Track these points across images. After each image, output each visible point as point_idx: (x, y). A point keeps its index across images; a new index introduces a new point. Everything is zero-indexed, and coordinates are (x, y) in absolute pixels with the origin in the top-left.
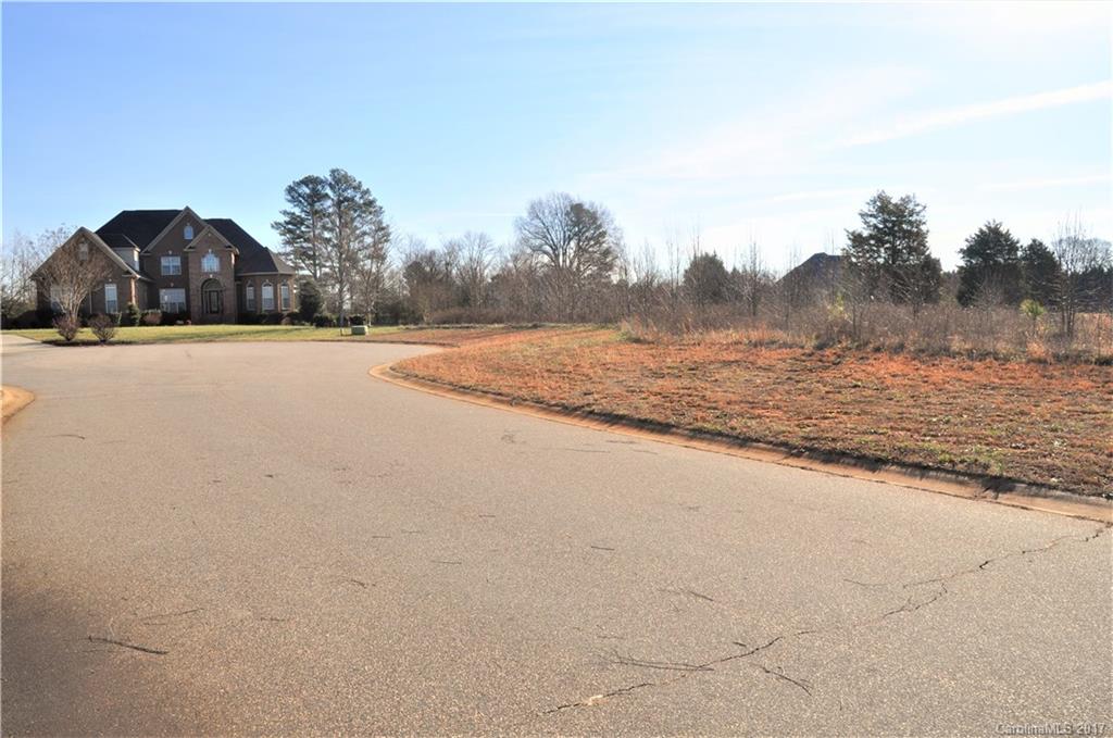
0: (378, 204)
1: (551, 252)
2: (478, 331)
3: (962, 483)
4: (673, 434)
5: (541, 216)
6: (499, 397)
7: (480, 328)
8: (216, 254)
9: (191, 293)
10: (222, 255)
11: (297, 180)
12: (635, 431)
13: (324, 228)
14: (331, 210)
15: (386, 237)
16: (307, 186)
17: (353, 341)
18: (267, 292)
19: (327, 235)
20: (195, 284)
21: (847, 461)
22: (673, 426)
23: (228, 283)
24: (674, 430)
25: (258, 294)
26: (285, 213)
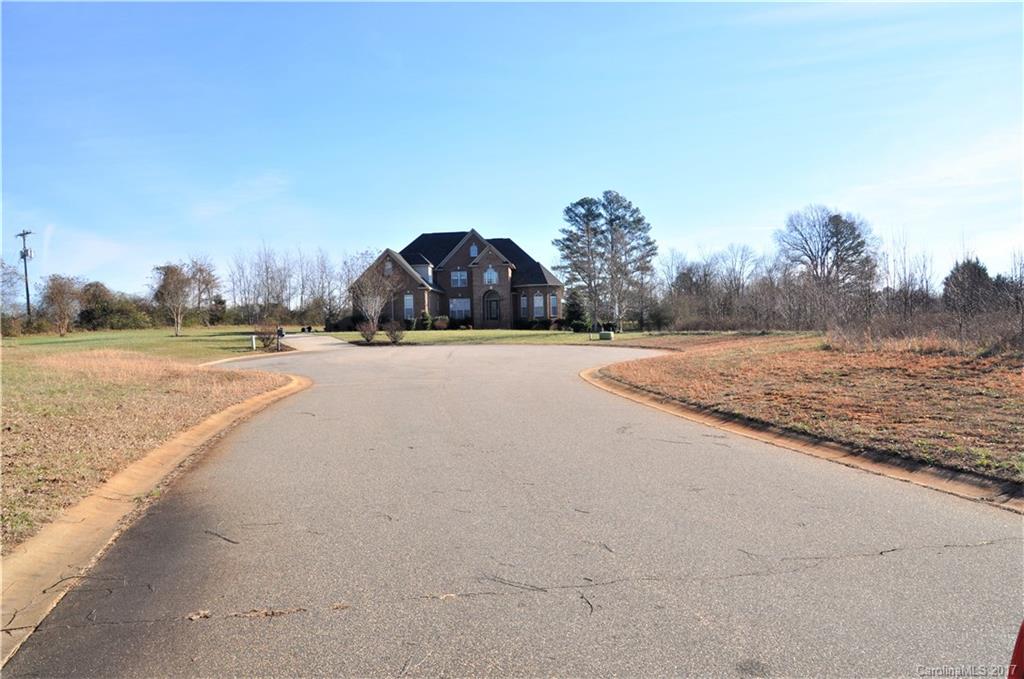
0: (646, 221)
1: (810, 262)
2: (711, 337)
3: (983, 487)
4: (769, 431)
5: (799, 228)
6: (657, 396)
7: (714, 334)
8: (495, 268)
9: (475, 302)
10: (501, 270)
11: (574, 202)
12: (741, 428)
13: (599, 243)
14: (604, 228)
15: (653, 252)
16: (583, 207)
17: (598, 345)
18: (538, 301)
19: (601, 250)
20: (478, 294)
21: (894, 460)
22: (772, 425)
23: (505, 293)
24: (771, 428)
25: (530, 303)
26: (564, 231)
